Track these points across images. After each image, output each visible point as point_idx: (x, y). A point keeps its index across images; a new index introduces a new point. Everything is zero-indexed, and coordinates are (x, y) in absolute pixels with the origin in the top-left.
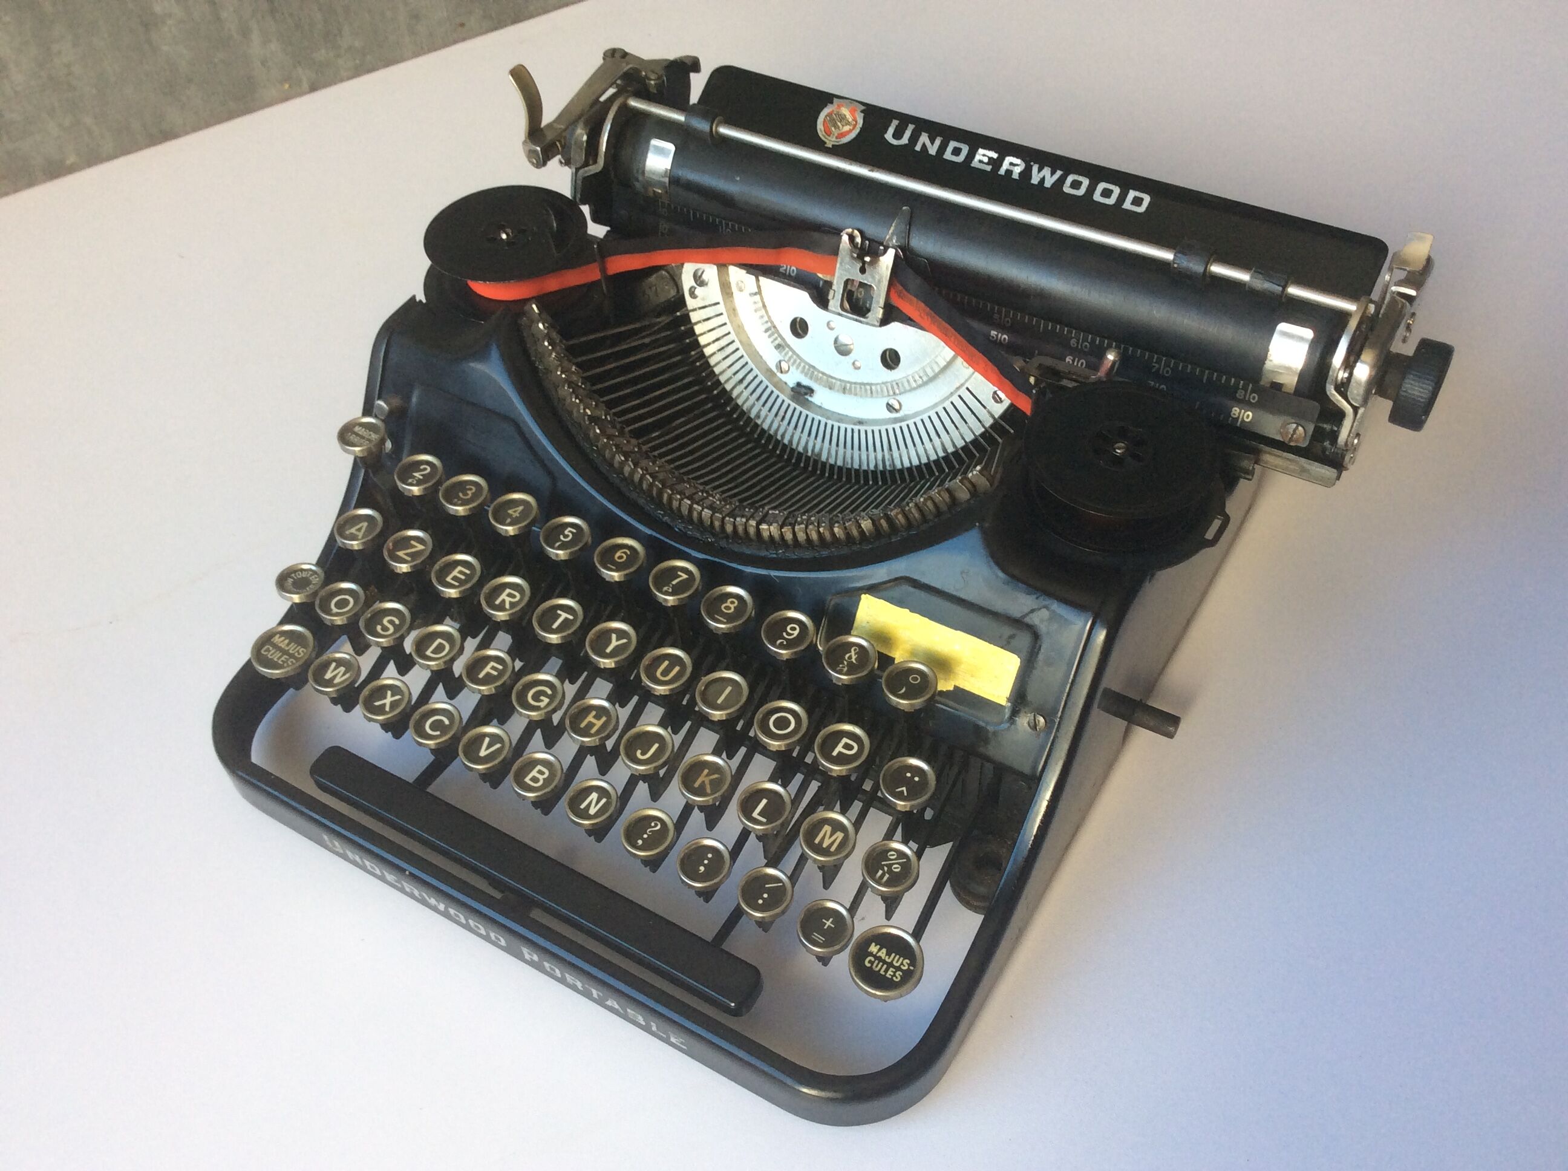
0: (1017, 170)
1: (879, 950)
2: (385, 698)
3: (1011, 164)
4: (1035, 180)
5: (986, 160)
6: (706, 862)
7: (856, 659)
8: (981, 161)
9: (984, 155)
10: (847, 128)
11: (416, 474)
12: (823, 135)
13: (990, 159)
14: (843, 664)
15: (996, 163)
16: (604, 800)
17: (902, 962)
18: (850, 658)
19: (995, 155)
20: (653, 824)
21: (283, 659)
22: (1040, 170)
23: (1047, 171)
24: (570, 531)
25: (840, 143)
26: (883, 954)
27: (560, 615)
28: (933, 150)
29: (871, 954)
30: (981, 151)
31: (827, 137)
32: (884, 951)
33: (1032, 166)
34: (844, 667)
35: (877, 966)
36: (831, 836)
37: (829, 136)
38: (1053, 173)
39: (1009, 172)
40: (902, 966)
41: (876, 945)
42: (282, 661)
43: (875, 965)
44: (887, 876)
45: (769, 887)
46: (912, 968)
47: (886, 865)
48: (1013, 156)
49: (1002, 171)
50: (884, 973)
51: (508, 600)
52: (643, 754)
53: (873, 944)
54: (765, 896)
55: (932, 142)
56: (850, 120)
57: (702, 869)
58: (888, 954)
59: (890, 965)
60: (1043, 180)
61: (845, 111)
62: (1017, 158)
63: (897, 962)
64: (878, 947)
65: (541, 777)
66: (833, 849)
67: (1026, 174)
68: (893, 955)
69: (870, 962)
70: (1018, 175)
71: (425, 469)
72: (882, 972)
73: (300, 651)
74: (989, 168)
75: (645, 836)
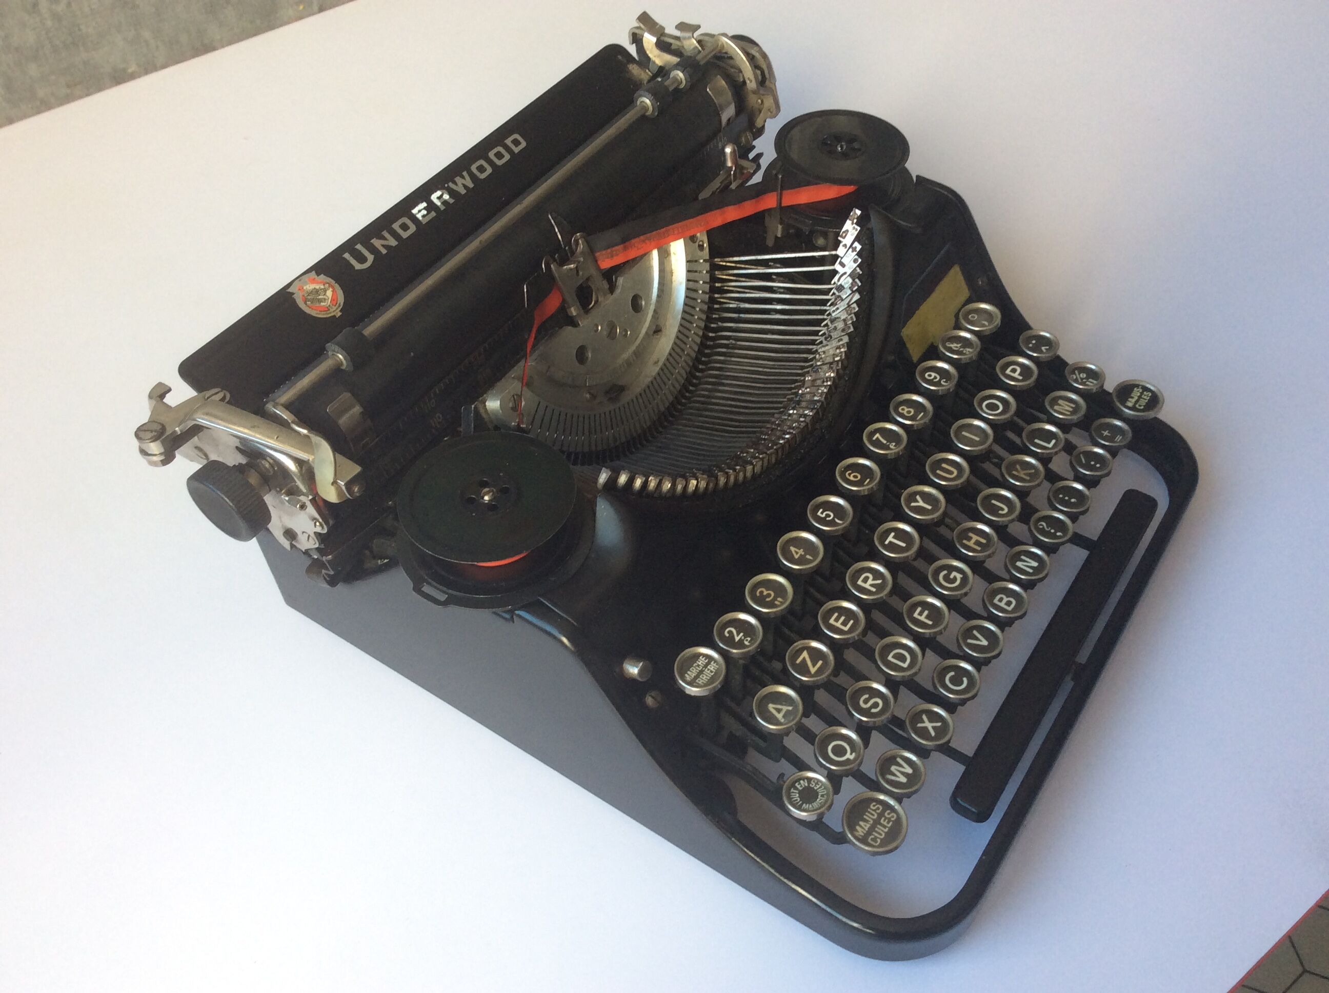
0: (446, 197)
1: (1130, 402)
3: (439, 198)
4: (463, 191)
5: (425, 212)
6: (1067, 498)
8: (424, 216)
9: (420, 211)
10: (329, 293)
12: (324, 314)
13: (425, 208)
14: (963, 351)
15: (431, 207)
19: (424, 205)
20: (1041, 527)
21: (885, 823)
22: (456, 184)
23: (458, 180)
24: (822, 513)
25: (342, 304)
26: (1133, 400)
27: (890, 542)
28: (393, 242)
29: (1135, 405)
30: (415, 211)
31: (328, 312)
32: (1130, 399)
33: (448, 186)
34: (966, 351)
37: (329, 310)
38: (463, 178)
39: (445, 203)
40: (1141, 391)
42: (888, 823)
43: (1142, 403)
46: (1141, 387)
48: (433, 193)
49: (443, 208)
50: (1148, 399)
51: (870, 582)
52: (1003, 509)
53: (1127, 404)
55: (385, 239)
56: (322, 287)
58: (1132, 398)
59: (1140, 397)
60: (465, 186)
61: (310, 287)
62: (436, 192)
65: (1005, 599)
66: (1074, 406)
67: (453, 193)
69: (1140, 406)
70: (451, 199)
73: (874, 808)
74: (433, 214)
75: (1053, 531)
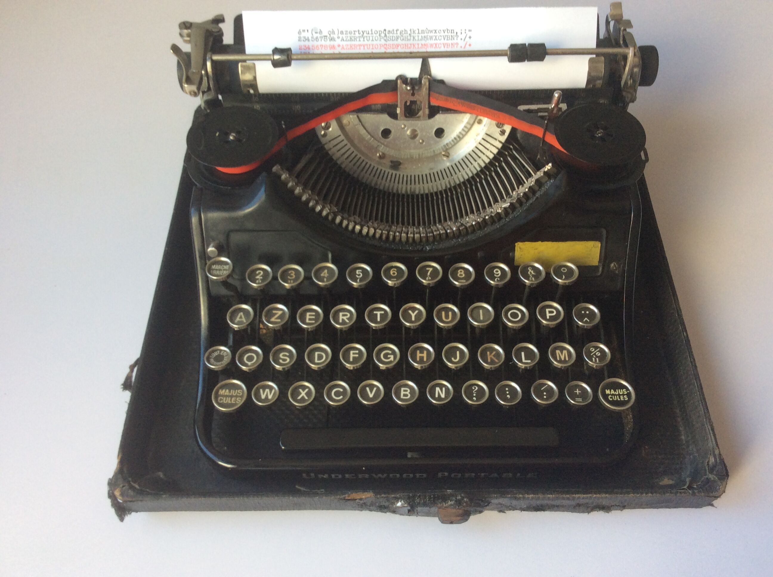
1: (610, 391)
2: (301, 394)
6: (508, 392)
7: (534, 272)
11: (258, 277)
16: (444, 388)
17: (623, 391)
18: (531, 273)
20: (473, 388)
21: (233, 400)
26: (613, 392)
27: (376, 314)
29: (609, 395)
32: (612, 390)
34: (532, 278)
35: (615, 398)
36: (562, 354)
40: (624, 393)
41: (608, 390)
42: (234, 401)
43: (613, 398)
44: (597, 359)
45: (543, 390)
46: (628, 392)
47: (593, 355)
50: (619, 400)
51: (345, 318)
52: (456, 358)
53: (606, 390)
54: (545, 393)
57: (508, 396)
58: (615, 391)
59: (619, 395)
63: (621, 392)
64: (609, 390)
65: (407, 393)
66: (567, 359)
68: (617, 390)
69: (611, 398)
73: (239, 392)
75: (474, 395)
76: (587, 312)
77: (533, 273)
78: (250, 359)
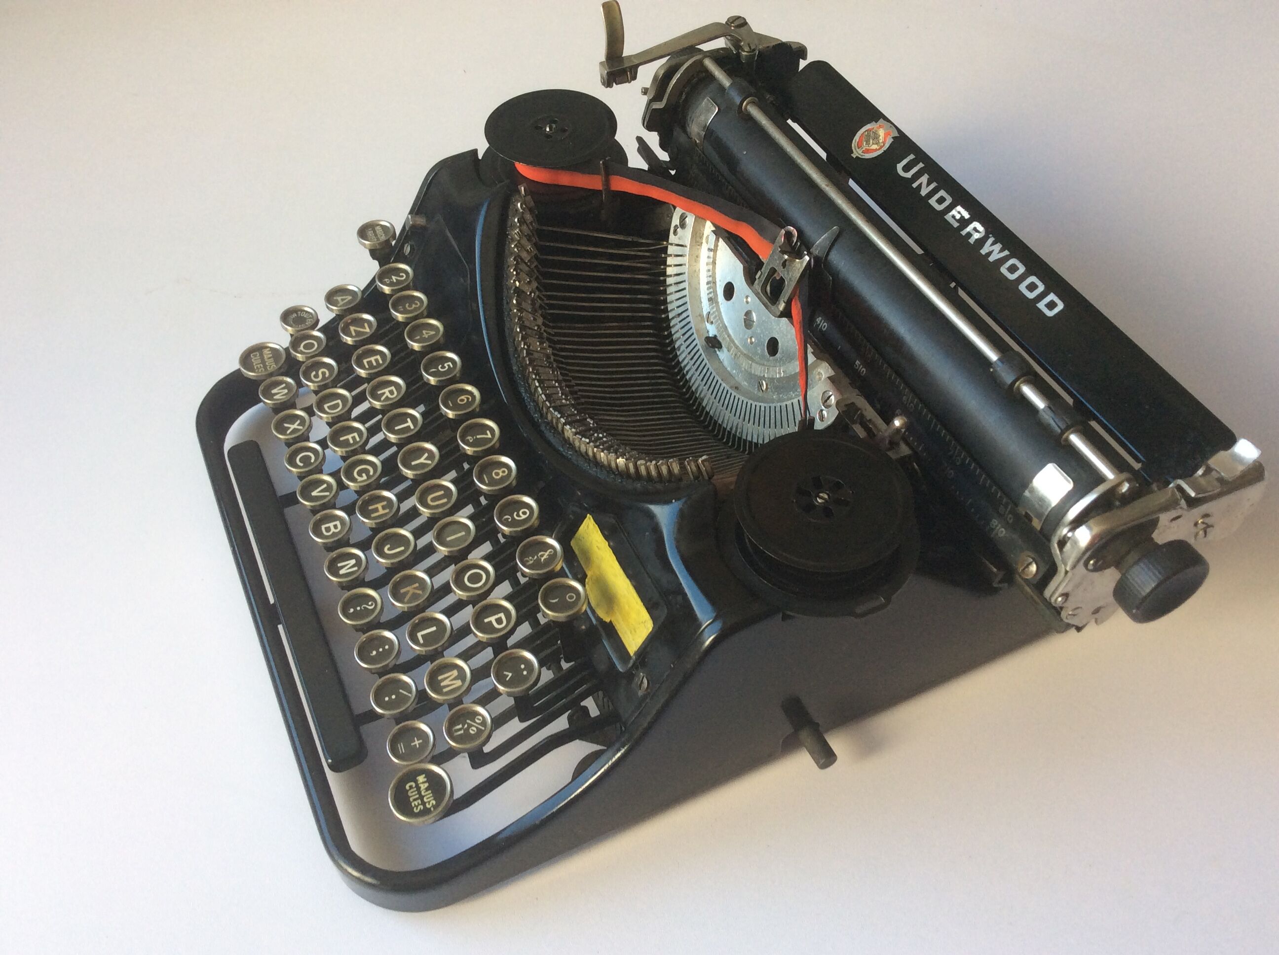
0: (976, 236)
1: (423, 783)
3: (975, 229)
4: (983, 251)
5: (958, 217)
6: (381, 650)
7: (545, 559)
8: (953, 217)
9: (959, 213)
10: (875, 147)
11: (394, 278)
12: (855, 145)
13: (962, 217)
14: (533, 557)
15: (964, 223)
16: (356, 569)
17: (430, 801)
18: (542, 556)
19: (967, 216)
20: (370, 603)
22: (993, 244)
23: (998, 247)
24: (448, 365)
25: (863, 157)
26: (423, 787)
28: (924, 192)
29: (416, 782)
30: (959, 208)
31: (857, 148)
32: (426, 785)
33: (989, 237)
34: (531, 560)
35: (412, 792)
36: (452, 680)
37: (859, 148)
38: (1001, 251)
39: (969, 235)
40: (428, 803)
41: (425, 777)
42: (257, 367)
43: (412, 790)
44: (462, 732)
45: (401, 693)
46: (432, 809)
47: (468, 724)
48: (980, 224)
49: (964, 233)
50: (411, 801)
52: (390, 549)
53: (424, 775)
54: (394, 697)
55: (928, 184)
56: (881, 141)
57: (374, 653)
58: (427, 789)
59: (421, 797)
60: (989, 254)
61: (881, 133)
62: (982, 226)
63: (427, 798)
64: (425, 779)
66: (445, 690)
67: (981, 242)
68: (430, 792)
69: (411, 787)
70: (974, 241)
71: (402, 276)
72: (411, 799)
73: (271, 366)
74: (956, 225)
76: (525, 673)
77: (542, 559)
78: (307, 347)
